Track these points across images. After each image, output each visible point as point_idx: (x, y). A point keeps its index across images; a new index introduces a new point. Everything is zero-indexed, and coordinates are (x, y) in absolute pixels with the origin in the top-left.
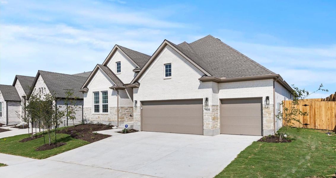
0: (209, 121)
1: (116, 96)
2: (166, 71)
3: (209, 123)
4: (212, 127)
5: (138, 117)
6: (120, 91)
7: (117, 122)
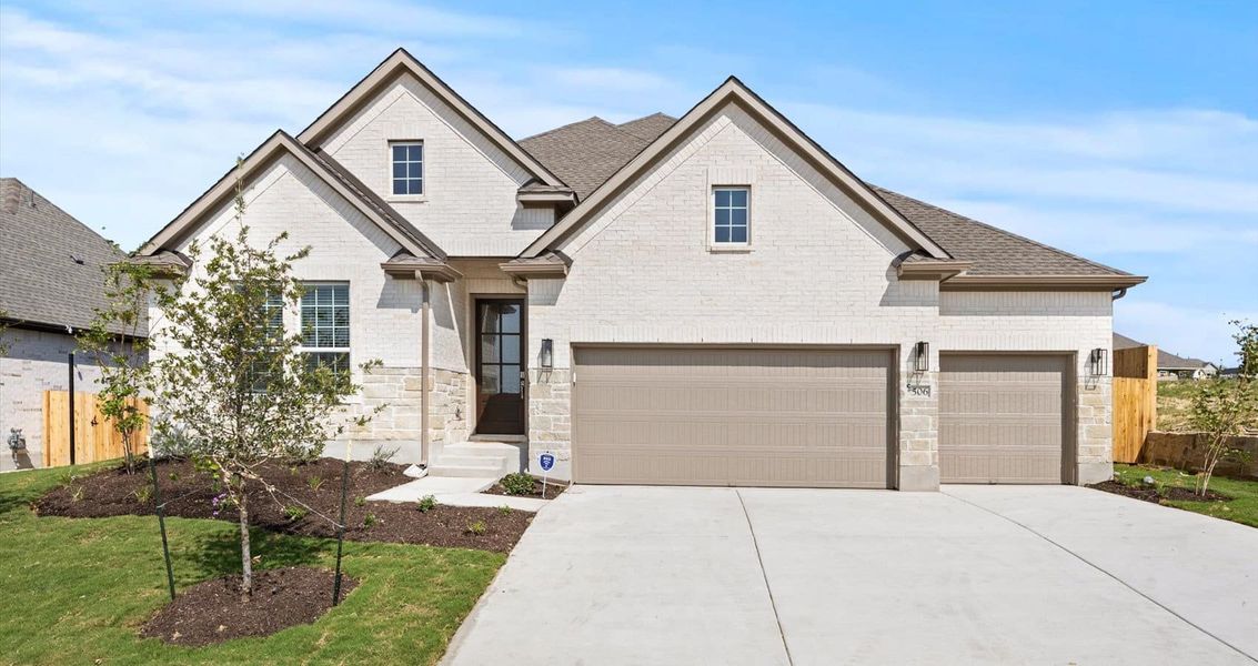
0: (926, 436)
1: (408, 311)
2: (721, 217)
3: (927, 443)
4: (937, 457)
5: (555, 419)
6: (433, 285)
7: (418, 445)
